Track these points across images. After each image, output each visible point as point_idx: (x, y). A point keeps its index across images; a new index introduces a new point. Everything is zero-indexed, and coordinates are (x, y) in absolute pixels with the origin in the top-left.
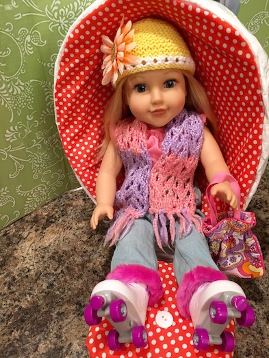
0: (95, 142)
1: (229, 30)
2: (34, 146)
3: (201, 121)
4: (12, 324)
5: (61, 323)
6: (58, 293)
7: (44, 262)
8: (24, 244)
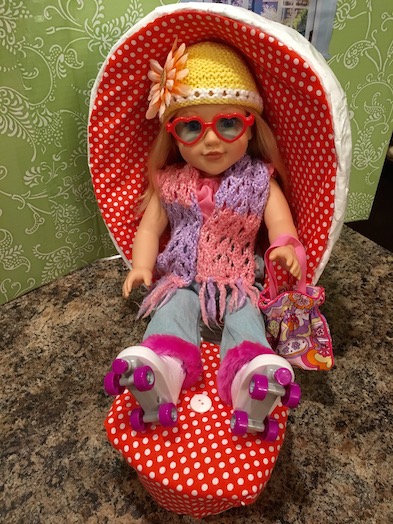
0: (135, 192)
1: (296, 61)
2: (59, 195)
3: (266, 171)
4: (17, 411)
5: (77, 413)
6: (76, 379)
7: (63, 343)
8: (37, 320)
